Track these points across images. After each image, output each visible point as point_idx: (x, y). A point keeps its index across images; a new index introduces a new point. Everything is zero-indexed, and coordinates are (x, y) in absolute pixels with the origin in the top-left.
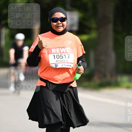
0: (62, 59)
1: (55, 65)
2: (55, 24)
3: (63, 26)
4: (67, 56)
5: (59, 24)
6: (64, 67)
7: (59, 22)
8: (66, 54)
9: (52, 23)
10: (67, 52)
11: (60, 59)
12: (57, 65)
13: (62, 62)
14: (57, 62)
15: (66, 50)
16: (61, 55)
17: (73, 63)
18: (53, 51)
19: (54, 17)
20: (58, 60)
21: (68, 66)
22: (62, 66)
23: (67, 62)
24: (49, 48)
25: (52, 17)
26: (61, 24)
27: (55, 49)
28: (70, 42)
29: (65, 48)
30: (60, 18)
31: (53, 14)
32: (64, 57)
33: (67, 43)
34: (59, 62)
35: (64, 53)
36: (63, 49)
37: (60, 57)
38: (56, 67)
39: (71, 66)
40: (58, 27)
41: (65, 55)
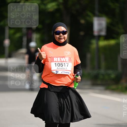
0: (62, 67)
1: (56, 71)
2: (58, 36)
3: (64, 38)
4: (66, 65)
5: (61, 36)
6: (63, 73)
7: (61, 35)
8: (66, 63)
9: (55, 35)
10: (67, 61)
11: (60, 67)
12: (58, 71)
13: (62, 69)
14: (58, 69)
15: (66, 60)
16: (61, 63)
17: (70, 71)
18: (55, 59)
19: (57, 30)
20: (58, 67)
21: (66, 73)
22: (62, 73)
23: (66, 69)
24: (52, 57)
25: (56, 30)
26: (62, 36)
27: (56, 58)
28: (69, 53)
29: (65, 58)
30: (62, 32)
31: (56, 27)
32: (64, 65)
33: (66, 53)
34: (59, 69)
35: (64, 62)
36: (63, 58)
37: (60, 65)
38: (57, 73)
39: (69, 73)
40: (60, 39)
41: (64, 64)
